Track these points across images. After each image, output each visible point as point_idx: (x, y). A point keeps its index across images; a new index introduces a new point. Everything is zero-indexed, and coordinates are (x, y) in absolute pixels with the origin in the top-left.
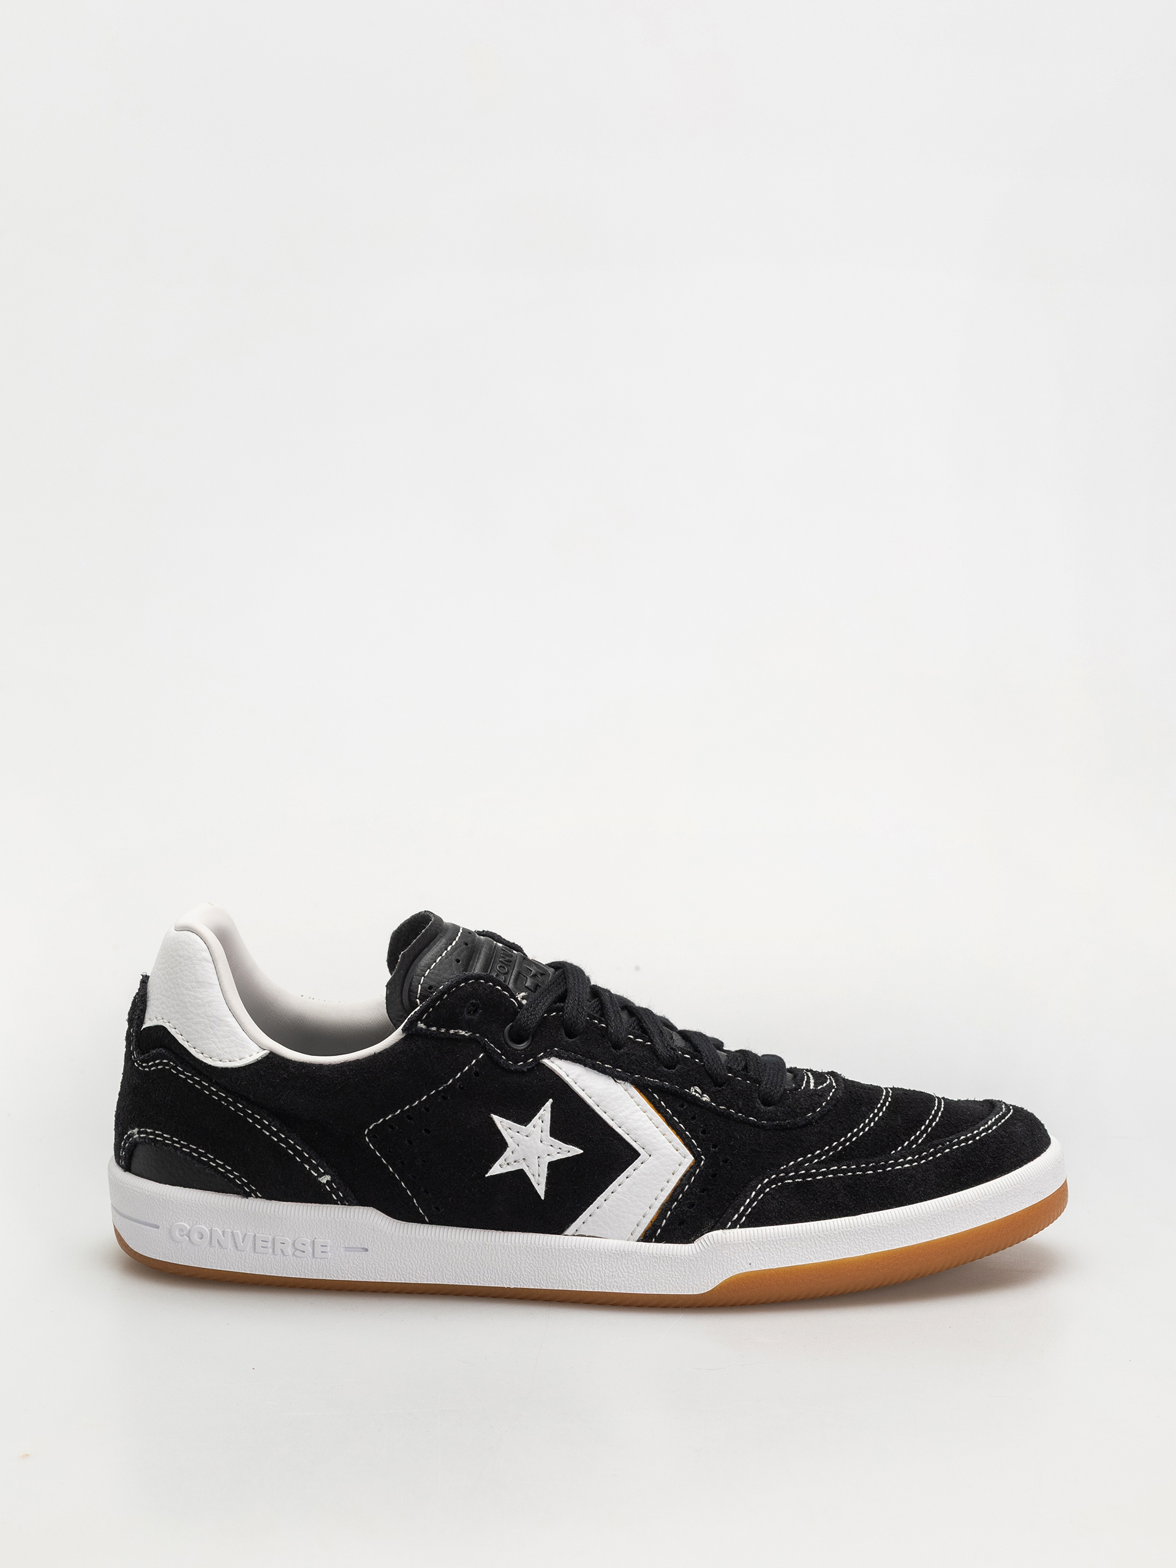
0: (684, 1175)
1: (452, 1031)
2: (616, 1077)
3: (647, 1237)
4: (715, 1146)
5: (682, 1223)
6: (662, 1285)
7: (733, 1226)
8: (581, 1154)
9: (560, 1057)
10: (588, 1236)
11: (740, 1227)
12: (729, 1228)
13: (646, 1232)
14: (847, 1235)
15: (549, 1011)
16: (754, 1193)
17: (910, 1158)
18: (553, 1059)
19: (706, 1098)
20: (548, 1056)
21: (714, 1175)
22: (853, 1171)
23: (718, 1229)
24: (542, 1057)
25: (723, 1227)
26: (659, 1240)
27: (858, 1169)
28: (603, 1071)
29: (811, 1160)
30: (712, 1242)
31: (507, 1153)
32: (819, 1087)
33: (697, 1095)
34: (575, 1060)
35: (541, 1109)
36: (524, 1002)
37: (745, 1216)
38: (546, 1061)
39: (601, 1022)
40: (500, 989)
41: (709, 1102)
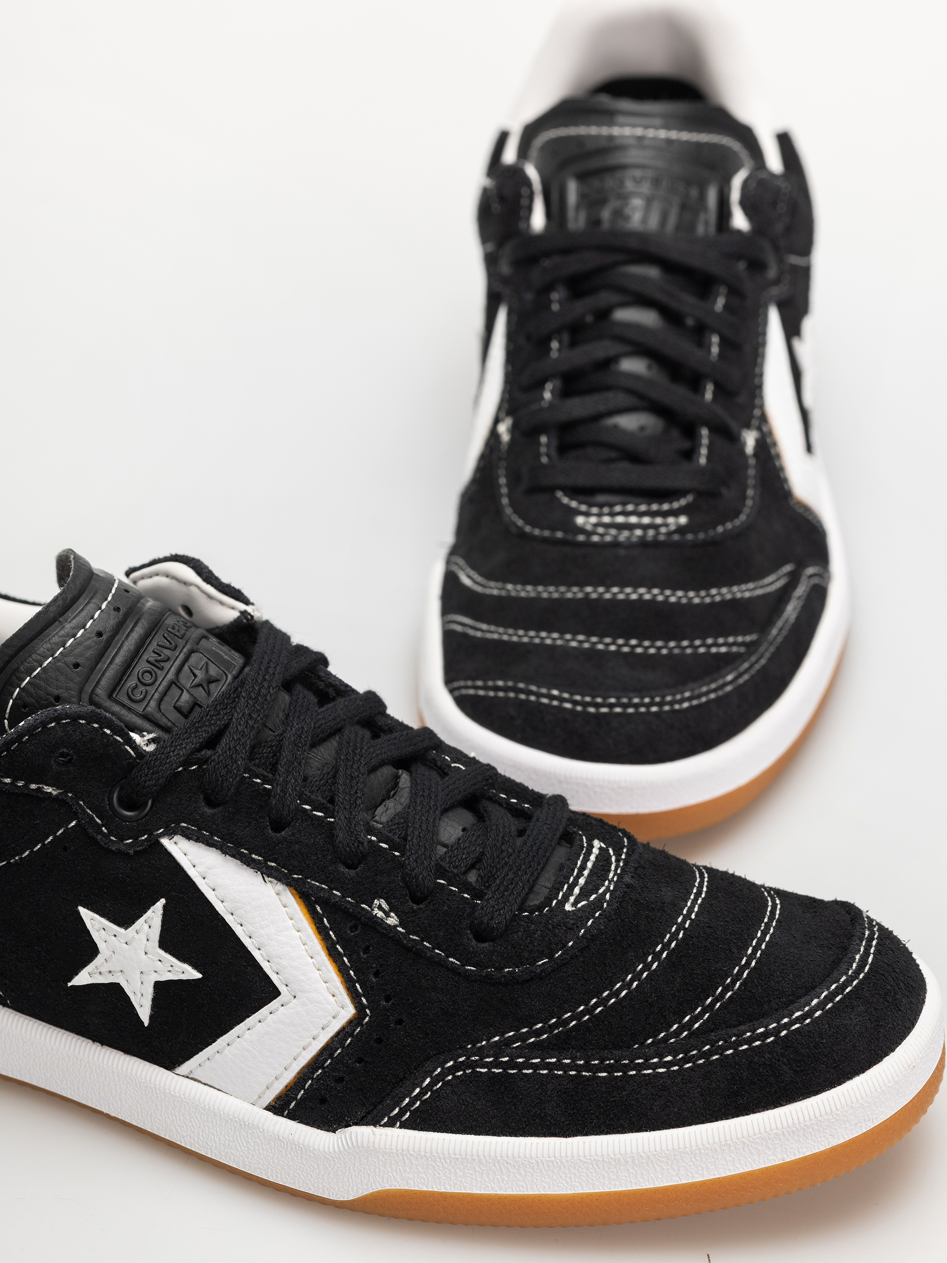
0: (338, 1034)
1: (33, 786)
2: (266, 872)
3: (278, 1107)
4: (388, 999)
5: (323, 1101)
6: (289, 1176)
7: (391, 1124)
8: (199, 979)
9: (188, 835)
10: (205, 1084)
11: (400, 1127)
12: (385, 1125)
13: (278, 1098)
14: (548, 1166)
15: (186, 763)
16: (428, 1080)
17: (669, 1058)
18: (177, 838)
19: (392, 920)
20: (170, 833)
21: (379, 1041)
22: (579, 1069)
23: (367, 1124)
24: (162, 835)
25: (375, 1123)
26: (292, 1116)
27: (587, 1067)
28: (248, 862)
29: (523, 1038)
30: (355, 1144)
31: (98, 961)
32: (579, 905)
33: (380, 914)
34: (209, 843)
35: (149, 908)
36: (151, 748)
37: (411, 1111)
38: (165, 841)
39: (266, 781)
40: (108, 732)
41: (396, 926)
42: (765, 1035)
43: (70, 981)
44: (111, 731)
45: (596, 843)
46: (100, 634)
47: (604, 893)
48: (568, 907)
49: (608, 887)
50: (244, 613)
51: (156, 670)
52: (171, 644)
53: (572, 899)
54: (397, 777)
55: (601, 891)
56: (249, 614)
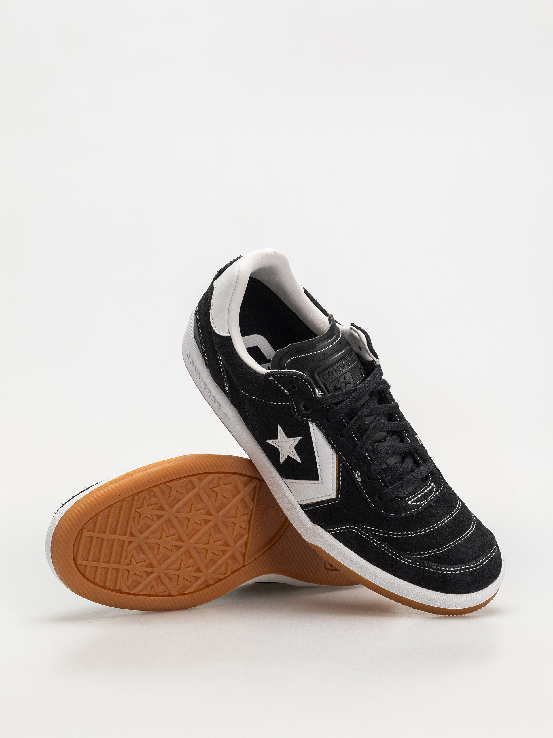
0: (328, 500)
1: (282, 388)
2: (332, 446)
3: (303, 507)
4: (346, 499)
5: (315, 514)
7: (329, 532)
8: (300, 463)
9: (317, 425)
10: (288, 488)
11: (331, 534)
12: (327, 531)
13: (305, 505)
14: (363, 569)
15: (327, 406)
16: (345, 527)
17: (410, 561)
18: (314, 424)
19: (359, 480)
20: (312, 421)
21: (338, 509)
22: (385, 549)
23: (323, 528)
24: (310, 421)
25: (325, 529)
26: (305, 512)
27: (387, 550)
28: (329, 442)
29: (376, 532)
30: (316, 531)
32: (413, 504)
33: (357, 476)
34: (321, 430)
35: (296, 437)
36: (320, 396)
37: (336, 532)
38: (310, 423)
39: (346, 422)
40: (309, 387)
41: (359, 482)
42: (440, 570)
43: (267, 440)
44: (310, 387)
45: (433, 484)
46: (325, 354)
47: (423, 504)
48: (410, 502)
49: (425, 502)
50: (374, 361)
51: (335, 372)
52: (343, 366)
53: (413, 500)
54: (387, 437)
55: (422, 502)
56: (375, 362)
